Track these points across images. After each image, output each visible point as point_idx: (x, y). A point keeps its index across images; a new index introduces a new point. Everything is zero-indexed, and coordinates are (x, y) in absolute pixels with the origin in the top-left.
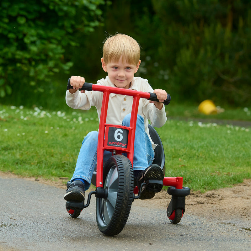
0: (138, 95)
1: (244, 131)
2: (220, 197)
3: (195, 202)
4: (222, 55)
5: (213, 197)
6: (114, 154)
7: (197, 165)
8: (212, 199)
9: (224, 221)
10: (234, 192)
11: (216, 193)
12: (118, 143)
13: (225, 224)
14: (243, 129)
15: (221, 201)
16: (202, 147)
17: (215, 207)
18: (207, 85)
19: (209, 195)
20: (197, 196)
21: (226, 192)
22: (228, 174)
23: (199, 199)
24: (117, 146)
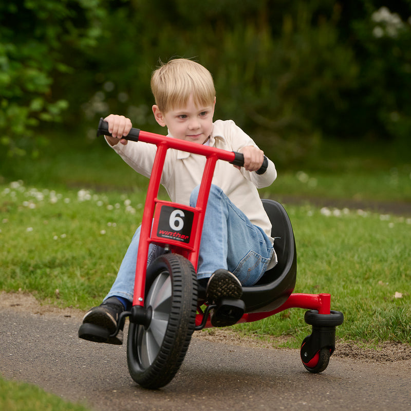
0: (215, 154)
6: (167, 252)
24: (173, 239)
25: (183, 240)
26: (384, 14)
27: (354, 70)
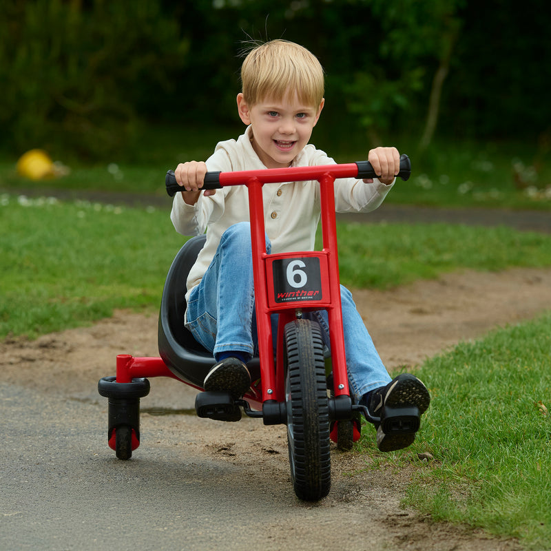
1: (111, 214)
2: (67, 348)
3: (16, 357)
4: (63, 60)
5: (54, 347)
7: (20, 283)
8: (52, 351)
9: (76, 395)
10: (95, 335)
11: (60, 338)
12: (299, 292)
13: (78, 400)
14: (109, 208)
15: (70, 354)
16: (29, 247)
17: (57, 367)
18: (34, 120)
19: (45, 343)
20: (21, 347)
21: (79, 336)
22: (83, 300)
23: (25, 353)
24: (297, 300)
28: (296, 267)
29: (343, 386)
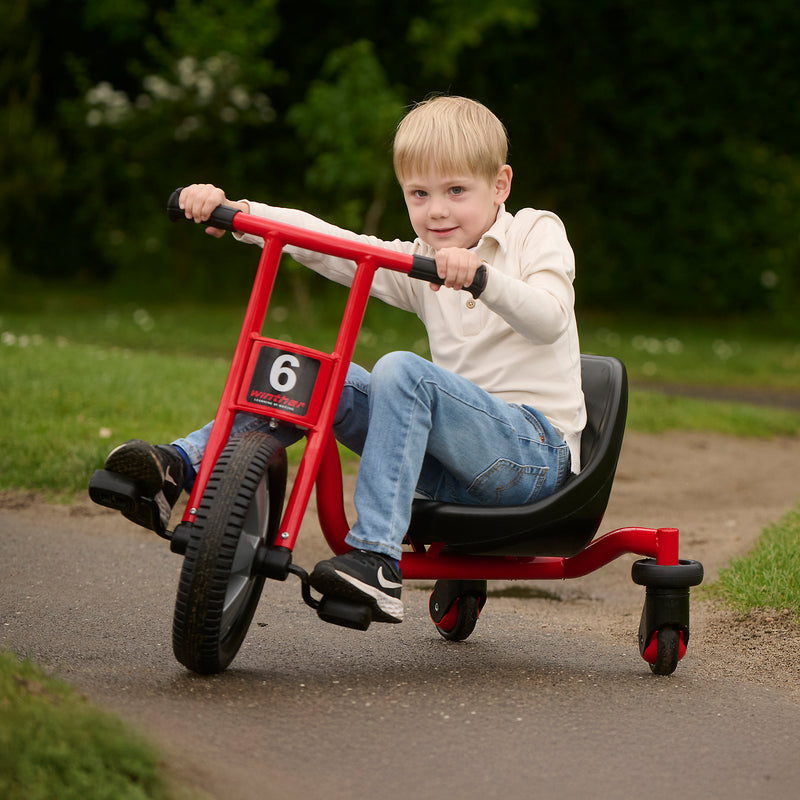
12: (279, 396)
24: (272, 406)
25: (292, 409)
26: (103, 93)
27: (58, 169)
28: (287, 364)
29: (287, 535)
